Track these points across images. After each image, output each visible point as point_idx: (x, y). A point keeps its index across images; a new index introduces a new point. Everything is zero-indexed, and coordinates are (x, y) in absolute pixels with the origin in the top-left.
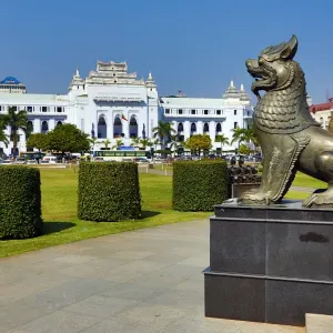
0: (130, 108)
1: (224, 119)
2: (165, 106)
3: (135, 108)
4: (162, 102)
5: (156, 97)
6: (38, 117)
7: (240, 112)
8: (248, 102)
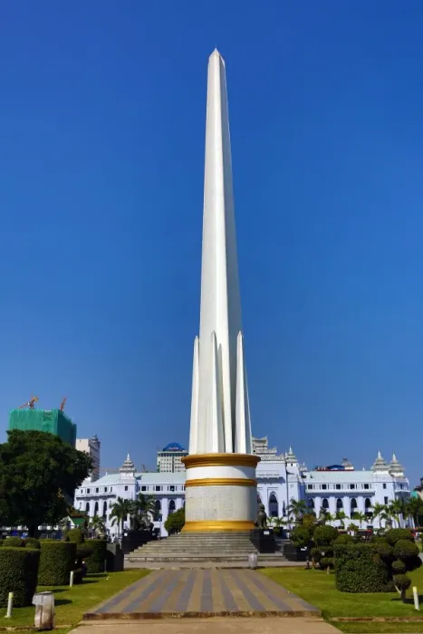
0: (269, 485)
1: (373, 494)
2: (308, 481)
3: (274, 485)
4: (303, 477)
5: (297, 472)
6: (165, 496)
7: (390, 486)
8: (402, 474)
